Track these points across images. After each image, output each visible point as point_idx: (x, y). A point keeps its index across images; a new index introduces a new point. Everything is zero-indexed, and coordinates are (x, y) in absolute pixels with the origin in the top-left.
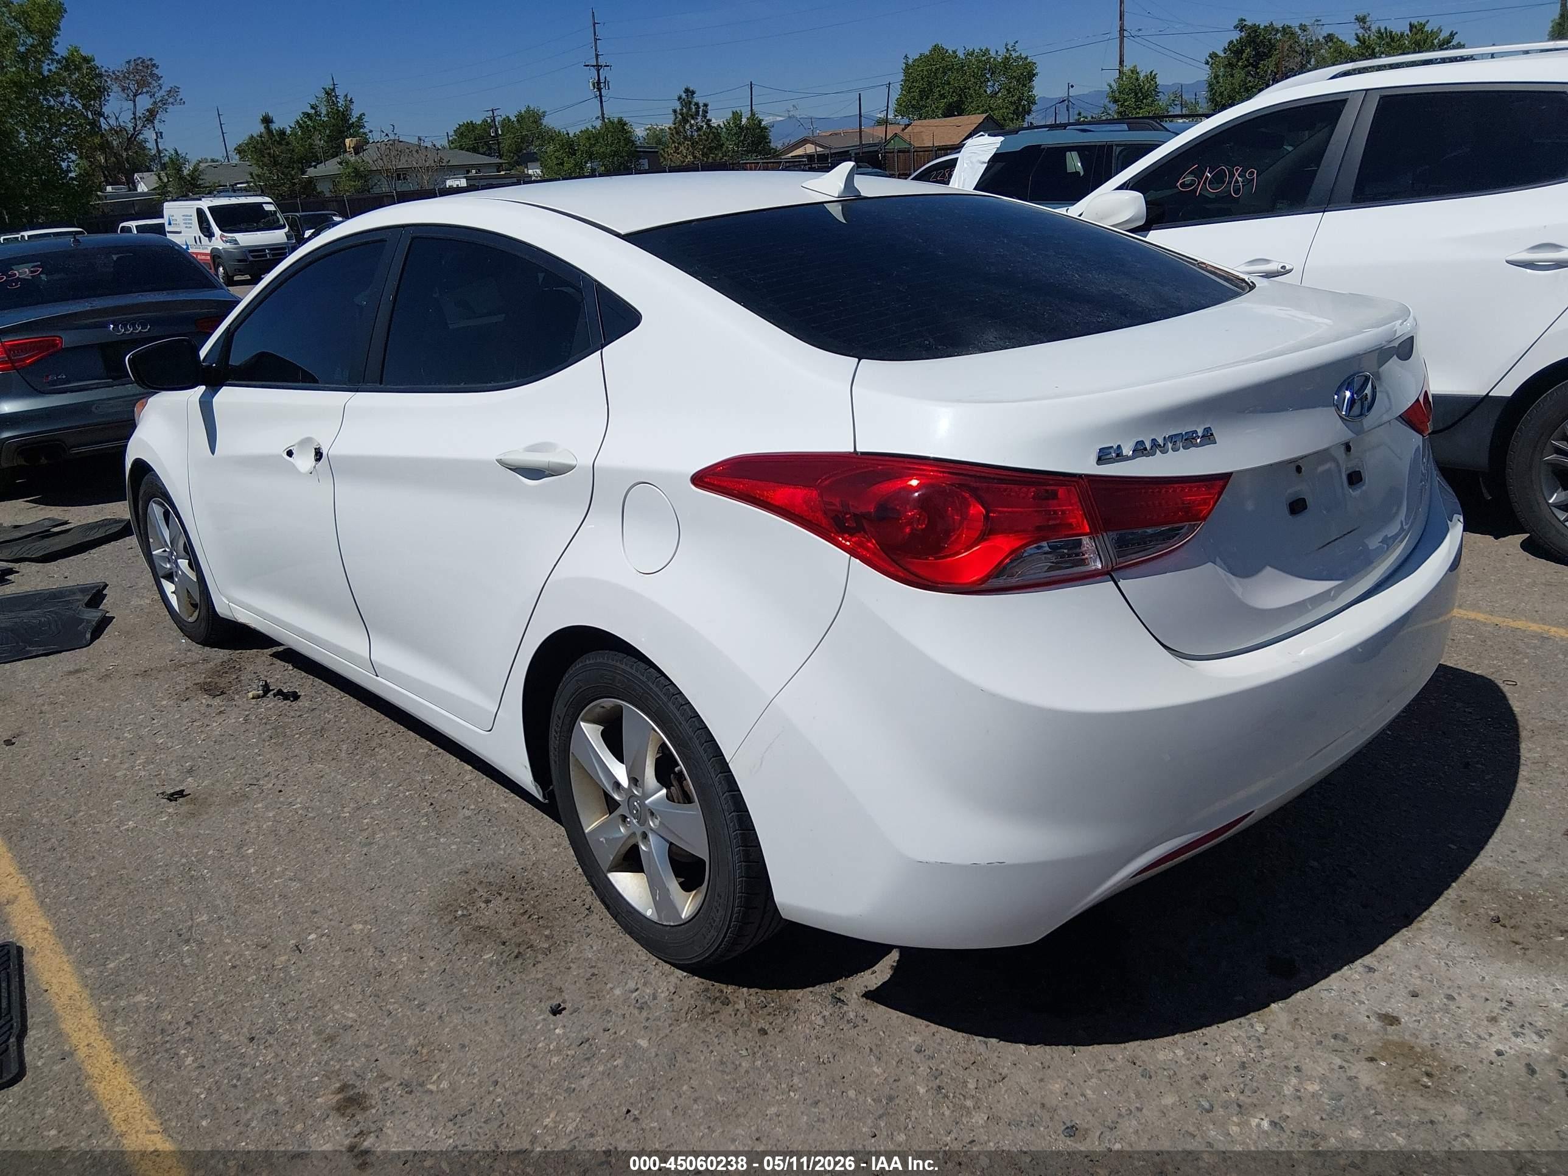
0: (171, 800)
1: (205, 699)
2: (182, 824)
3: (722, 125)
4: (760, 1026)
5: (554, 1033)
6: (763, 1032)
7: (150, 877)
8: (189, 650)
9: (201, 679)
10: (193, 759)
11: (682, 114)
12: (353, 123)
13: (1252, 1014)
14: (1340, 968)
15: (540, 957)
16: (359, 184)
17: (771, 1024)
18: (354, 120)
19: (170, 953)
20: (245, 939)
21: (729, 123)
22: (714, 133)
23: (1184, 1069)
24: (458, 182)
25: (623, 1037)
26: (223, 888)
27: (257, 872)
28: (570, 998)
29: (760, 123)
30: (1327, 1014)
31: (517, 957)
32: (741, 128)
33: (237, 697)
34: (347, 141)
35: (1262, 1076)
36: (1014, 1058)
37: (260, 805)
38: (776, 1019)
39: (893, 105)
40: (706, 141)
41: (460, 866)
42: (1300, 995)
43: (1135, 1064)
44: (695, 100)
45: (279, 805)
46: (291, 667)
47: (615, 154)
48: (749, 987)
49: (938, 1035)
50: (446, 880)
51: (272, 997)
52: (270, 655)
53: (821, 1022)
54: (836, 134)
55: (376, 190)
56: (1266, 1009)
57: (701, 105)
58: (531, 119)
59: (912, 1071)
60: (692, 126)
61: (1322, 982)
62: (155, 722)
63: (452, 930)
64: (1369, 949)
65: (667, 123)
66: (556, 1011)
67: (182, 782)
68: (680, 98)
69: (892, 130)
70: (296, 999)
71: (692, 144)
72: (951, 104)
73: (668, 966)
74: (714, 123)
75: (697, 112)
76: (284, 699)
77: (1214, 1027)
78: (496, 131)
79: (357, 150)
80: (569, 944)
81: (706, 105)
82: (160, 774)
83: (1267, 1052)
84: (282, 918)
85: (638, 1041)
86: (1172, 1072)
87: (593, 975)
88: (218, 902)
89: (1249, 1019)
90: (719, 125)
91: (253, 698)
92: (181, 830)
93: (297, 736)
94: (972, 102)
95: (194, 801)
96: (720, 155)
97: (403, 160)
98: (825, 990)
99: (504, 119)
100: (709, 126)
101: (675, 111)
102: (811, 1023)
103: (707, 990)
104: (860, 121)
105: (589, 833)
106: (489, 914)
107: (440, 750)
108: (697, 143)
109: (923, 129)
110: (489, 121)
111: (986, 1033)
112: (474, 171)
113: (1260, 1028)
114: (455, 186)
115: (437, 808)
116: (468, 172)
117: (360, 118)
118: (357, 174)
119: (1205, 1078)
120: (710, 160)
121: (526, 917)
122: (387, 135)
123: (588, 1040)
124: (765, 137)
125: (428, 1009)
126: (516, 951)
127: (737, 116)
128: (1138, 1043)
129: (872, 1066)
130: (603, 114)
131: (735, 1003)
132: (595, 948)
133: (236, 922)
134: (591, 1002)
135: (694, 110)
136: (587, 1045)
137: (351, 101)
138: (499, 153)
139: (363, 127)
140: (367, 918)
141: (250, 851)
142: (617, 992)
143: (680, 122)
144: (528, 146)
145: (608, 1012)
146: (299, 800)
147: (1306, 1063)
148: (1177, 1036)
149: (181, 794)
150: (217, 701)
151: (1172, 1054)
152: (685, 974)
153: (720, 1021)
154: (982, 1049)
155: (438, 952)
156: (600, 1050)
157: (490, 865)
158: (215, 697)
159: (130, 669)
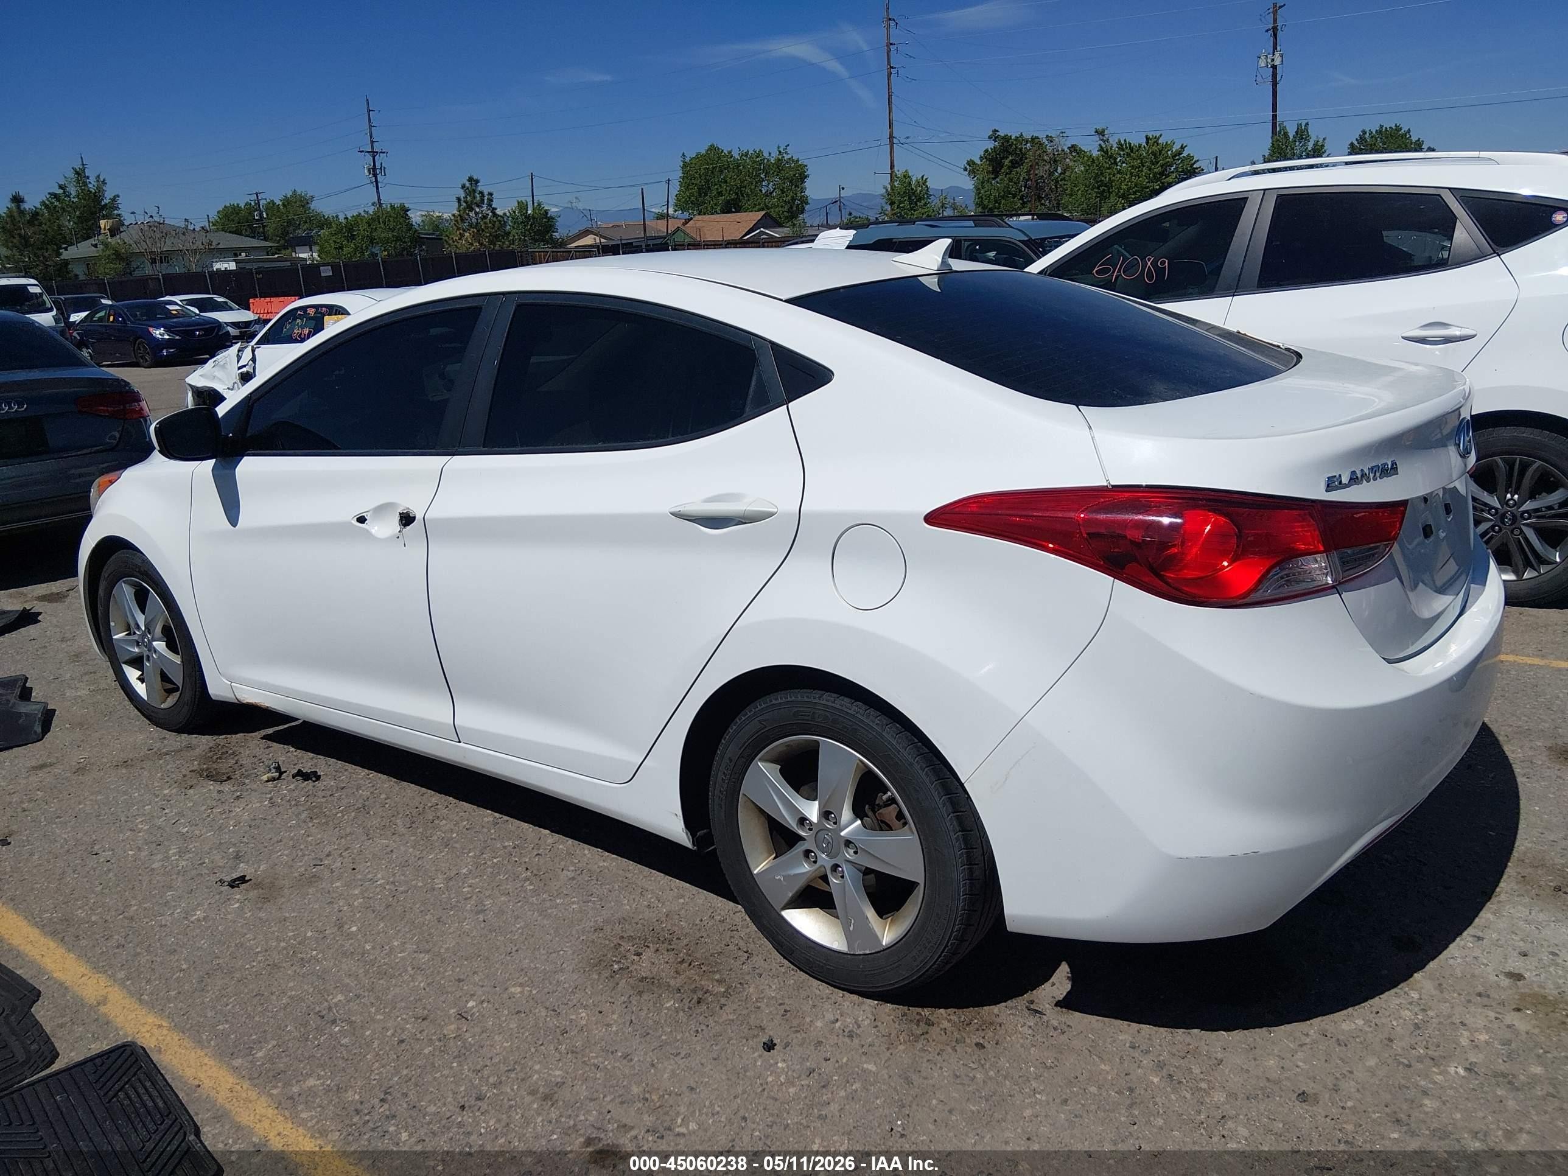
0: (233, 887)
1: (212, 786)
2: (260, 909)
3: (508, 214)
4: (974, 1041)
5: (778, 1068)
6: (979, 1045)
7: (255, 964)
8: (165, 738)
9: (195, 765)
10: (235, 845)
11: (466, 202)
12: (106, 205)
13: (1402, 985)
14: (1454, 940)
15: (723, 1001)
16: (119, 266)
17: (983, 1038)
18: (107, 201)
19: (321, 1036)
20: (398, 1014)
21: (514, 212)
22: (499, 221)
23: (1370, 1035)
24: (226, 266)
25: (846, 1064)
26: (344, 966)
27: (373, 948)
28: (775, 1031)
29: (547, 213)
30: (1462, 977)
31: (699, 1002)
32: (528, 217)
33: (247, 781)
34: (102, 223)
35: (1438, 1033)
36: (1220, 1043)
37: (338, 884)
38: (986, 1033)
39: (672, 201)
40: (493, 228)
41: (592, 924)
42: (1432, 965)
43: (1326, 1036)
44: (479, 189)
45: (360, 883)
46: (292, 749)
47: (398, 239)
48: (946, 1008)
49: (1143, 1032)
50: (584, 938)
51: (460, 1064)
52: (262, 738)
53: (1030, 1032)
54: (618, 226)
55: (138, 273)
56: (1411, 979)
57: (486, 193)
58: (298, 203)
59: (1137, 1065)
60: (476, 213)
61: (1445, 952)
62: (167, 811)
63: (618, 984)
64: (1469, 922)
65: (448, 211)
66: (769, 1046)
67: (235, 868)
68: (463, 187)
69: (673, 225)
70: (489, 1064)
71: (478, 231)
72: (728, 201)
73: (855, 997)
74: (499, 212)
75: (482, 201)
76: (305, 780)
77: (1377, 998)
78: (261, 215)
79: (114, 231)
80: (745, 986)
81: (490, 194)
82: (204, 863)
83: (1431, 1013)
84: (427, 989)
85: (865, 1066)
86: (1362, 1039)
87: (786, 1011)
88: (347, 981)
89: (1401, 989)
90: (505, 214)
91: (267, 781)
92: (262, 915)
93: (339, 815)
94: (749, 200)
95: (258, 886)
96: (507, 243)
97: (169, 243)
98: (1020, 1002)
99: (269, 203)
100: (495, 214)
101: (459, 199)
102: (1020, 1033)
103: (904, 1015)
104: (644, 215)
105: (757, 874)
106: (648, 963)
107: (506, 818)
108: (483, 230)
109: (704, 224)
110: (253, 204)
111: (1187, 1025)
112: (243, 254)
113: (1415, 995)
114: (223, 269)
115: (535, 872)
116: (236, 255)
117: (114, 199)
118: (118, 256)
119: (1391, 1040)
120: (497, 248)
121: (686, 965)
122: (151, 216)
123: (814, 1071)
124: (551, 226)
125: (636, 1059)
126: (696, 997)
127: (522, 206)
128: (1320, 1019)
129: (1098, 1066)
130: (379, 200)
131: (939, 1024)
132: (774, 987)
133: (377, 998)
134: (798, 1035)
135: (478, 198)
136: (815, 1075)
137: (104, 181)
138: (264, 236)
139: (117, 208)
140: (521, 980)
141: (354, 929)
142: (819, 1024)
143: (465, 209)
144: (294, 230)
145: (820, 1043)
146: (379, 876)
147: (1467, 1019)
148: (1349, 1009)
149: (242, 879)
150: (227, 787)
151: (1353, 1025)
152: (876, 1002)
153: (933, 1041)
154: (1188, 1040)
155: (614, 1006)
156: (831, 1077)
157: (622, 921)
158: (221, 782)
159: (105, 760)
